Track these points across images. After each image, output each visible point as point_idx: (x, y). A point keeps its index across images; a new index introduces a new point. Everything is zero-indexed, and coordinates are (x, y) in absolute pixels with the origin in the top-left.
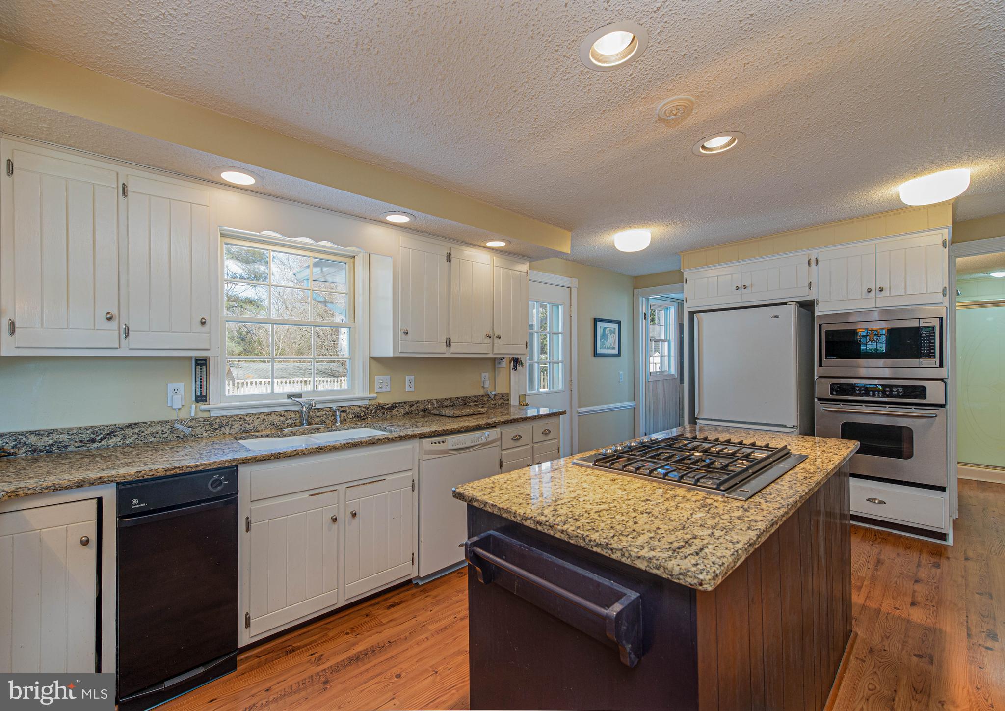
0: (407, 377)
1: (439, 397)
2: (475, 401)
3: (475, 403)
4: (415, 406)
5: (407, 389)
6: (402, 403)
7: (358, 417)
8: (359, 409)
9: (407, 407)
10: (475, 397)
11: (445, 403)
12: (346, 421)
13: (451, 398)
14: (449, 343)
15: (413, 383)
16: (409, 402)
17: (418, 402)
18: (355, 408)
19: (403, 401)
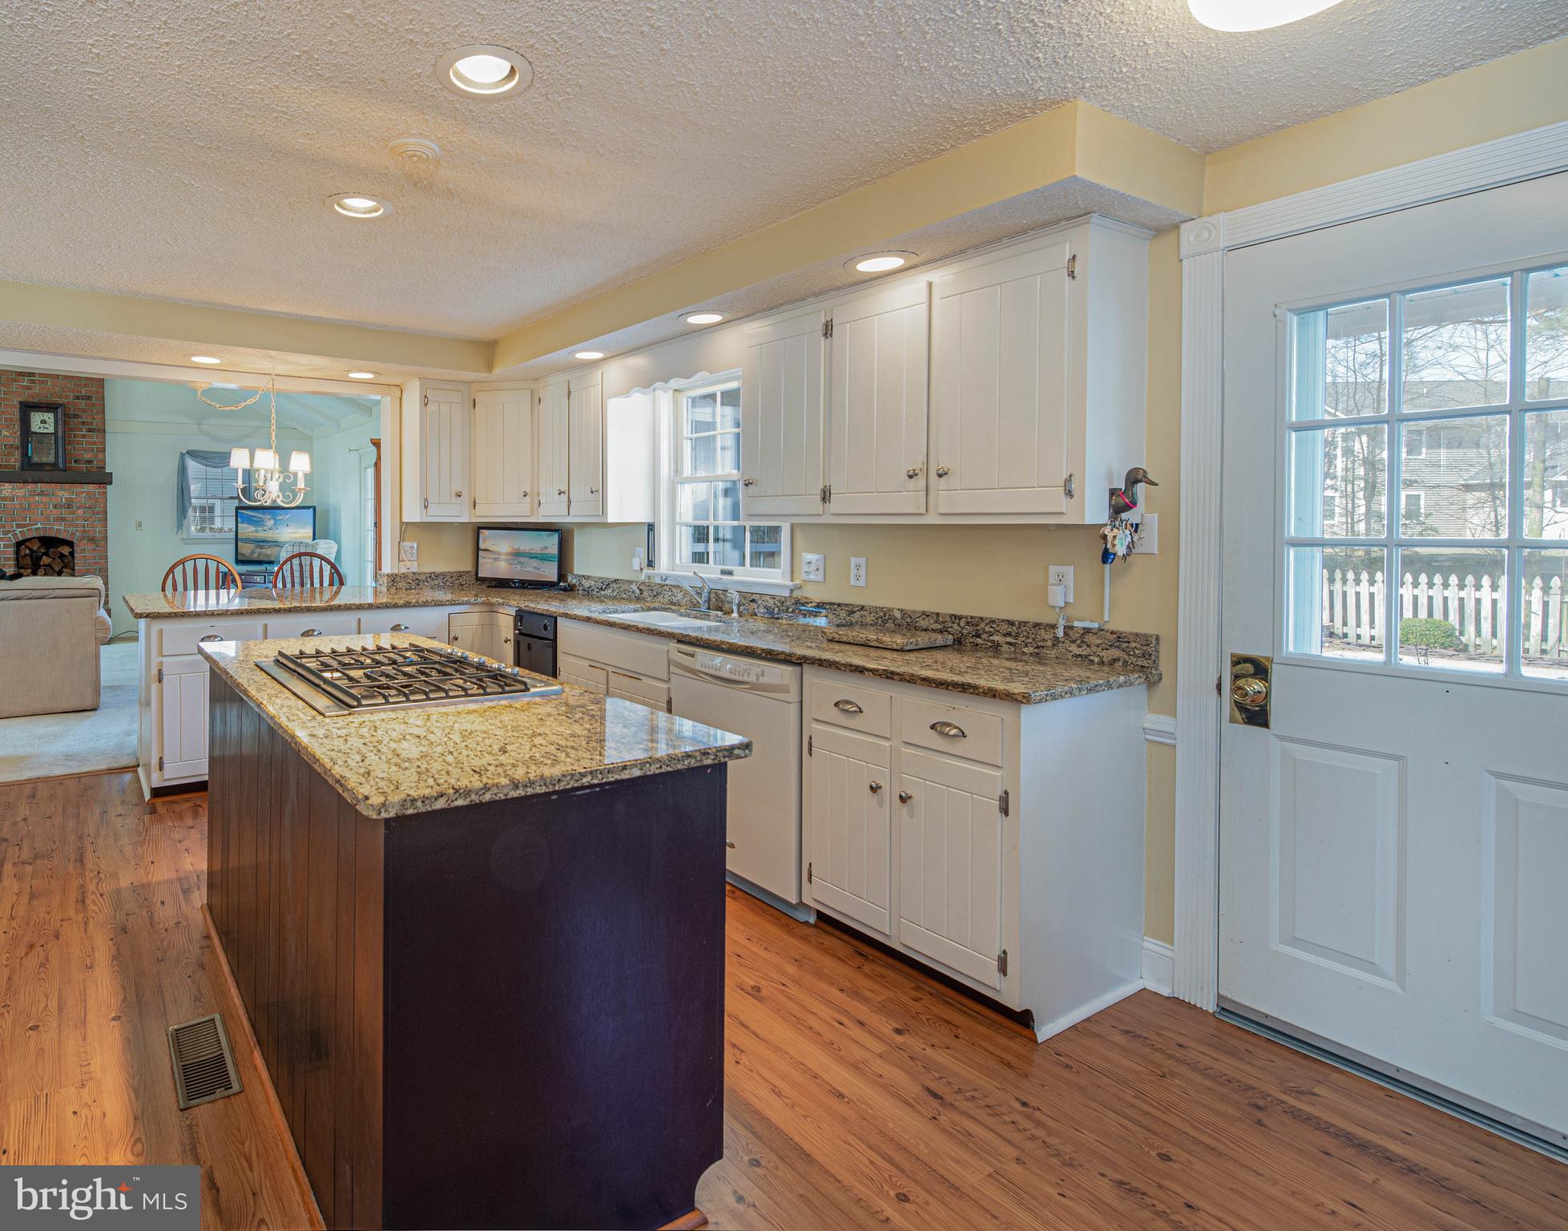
0: (852, 559)
1: (909, 606)
2: (1009, 634)
3: (1009, 639)
4: (857, 615)
5: (853, 582)
6: (834, 604)
7: (770, 613)
8: (771, 601)
9: (843, 614)
10: (1011, 623)
11: (923, 623)
12: (756, 615)
13: (938, 614)
14: (826, 496)
15: (862, 572)
16: (847, 605)
17: (862, 608)
18: (768, 598)
19: (837, 602)
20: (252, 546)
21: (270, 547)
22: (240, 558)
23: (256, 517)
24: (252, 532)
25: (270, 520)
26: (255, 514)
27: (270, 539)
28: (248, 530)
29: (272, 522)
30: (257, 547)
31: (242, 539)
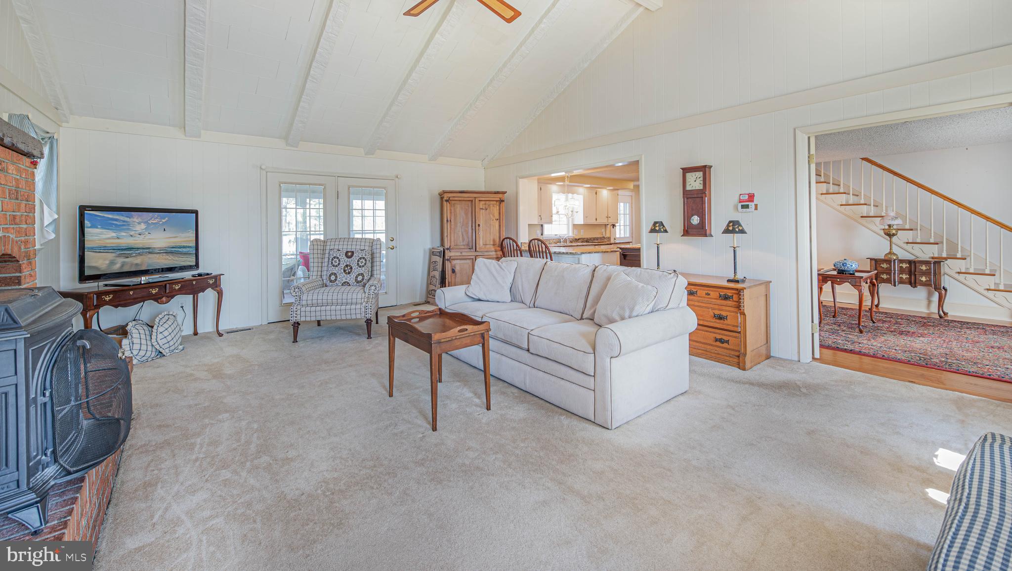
20: (110, 256)
21: (140, 254)
22: (87, 272)
23: (116, 220)
24: (112, 238)
25: (139, 223)
26: (117, 217)
27: (141, 246)
28: (104, 236)
29: (143, 226)
30: (119, 256)
31: (92, 248)
